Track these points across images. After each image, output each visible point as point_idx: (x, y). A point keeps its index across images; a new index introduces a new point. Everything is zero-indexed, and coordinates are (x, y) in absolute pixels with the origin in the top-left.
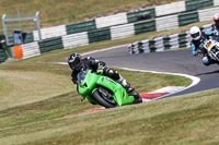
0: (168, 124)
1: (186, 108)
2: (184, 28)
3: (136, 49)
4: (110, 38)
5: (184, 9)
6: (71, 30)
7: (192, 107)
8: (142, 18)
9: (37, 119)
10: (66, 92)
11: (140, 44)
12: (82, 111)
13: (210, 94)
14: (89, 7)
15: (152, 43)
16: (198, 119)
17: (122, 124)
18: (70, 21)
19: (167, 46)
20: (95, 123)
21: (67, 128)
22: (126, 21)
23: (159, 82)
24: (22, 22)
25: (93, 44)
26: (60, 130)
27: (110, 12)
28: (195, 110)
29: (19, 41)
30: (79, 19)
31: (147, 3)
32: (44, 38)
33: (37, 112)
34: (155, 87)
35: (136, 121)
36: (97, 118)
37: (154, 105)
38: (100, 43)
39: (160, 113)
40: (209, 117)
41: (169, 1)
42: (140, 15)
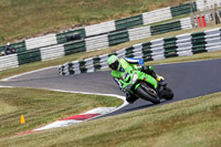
0: (100, 146)
1: (117, 128)
2: (114, 48)
3: (66, 71)
4: (40, 60)
5: (114, 29)
7: (123, 127)
8: (72, 39)
11: (71, 65)
12: (13, 134)
13: (142, 115)
14: (18, 28)
16: (130, 139)
17: (53, 146)
19: (98, 67)
22: (56, 42)
23: (90, 102)
25: (22, 66)
27: (39, 33)
28: (127, 130)
31: (77, 23)
34: (86, 108)
35: (67, 143)
36: (28, 141)
37: (85, 127)
38: (31, 65)
39: (91, 134)
40: (140, 137)
41: (98, 21)
42: (70, 35)
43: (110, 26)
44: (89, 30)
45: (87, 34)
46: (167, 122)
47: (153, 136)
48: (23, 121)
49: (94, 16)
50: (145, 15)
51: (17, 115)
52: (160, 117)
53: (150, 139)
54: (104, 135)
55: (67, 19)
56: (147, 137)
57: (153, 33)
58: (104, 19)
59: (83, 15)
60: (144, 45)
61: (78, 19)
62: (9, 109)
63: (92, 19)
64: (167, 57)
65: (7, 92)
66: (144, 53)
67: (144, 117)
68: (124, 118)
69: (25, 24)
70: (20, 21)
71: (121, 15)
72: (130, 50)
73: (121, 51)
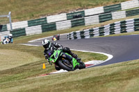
0: (93, 84)
1: (104, 74)
2: (103, 23)
3: (72, 37)
4: (56, 29)
5: (103, 12)
6: (31, 24)
7: (108, 73)
8: (76, 17)
9: (9, 80)
10: (27, 63)
11: (75, 33)
12: (38, 75)
14: (42, 9)
15: (82, 32)
16: (112, 81)
17: (63, 84)
18: (30, 18)
19: (92, 35)
20: (46, 83)
21: (29, 85)
22: (66, 19)
23: (87, 57)
25: (45, 33)
26: (24, 86)
27: (56, 12)
28: (110, 75)
30: (36, 17)
31: (79, 7)
32: (13, 28)
33: (9, 75)
35: (72, 82)
36: (47, 80)
38: (50, 32)
39: (87, 77)
40: (119, 80)
41: (93, 6)
42: (75, 14)
43: (100, 10)
44: (87, 12)
45: (86, 15)
46: (135, 71)
47: (127, 79)
48: (44, 67)
49: (91, 3)
50: (123, 4)
51: (41, 63)
52: (131, 68)
53: (125, 81)
54: (95, 78)
55: (74, 4)
56: (123, 80)
57: (127, 15)
58: (97, 5)
59: (84, 2)
61: (80, 5)
62: (36, 59)
63: (89, 5)
64: (135, 30)
65: (35, 49)
66: (122, 27)
67: (121, 67)
68: (108, 67)
69: (47, 7)
70: (44, 5)
71: (107, 3)
72: (113, 25)
73: (107, 26)
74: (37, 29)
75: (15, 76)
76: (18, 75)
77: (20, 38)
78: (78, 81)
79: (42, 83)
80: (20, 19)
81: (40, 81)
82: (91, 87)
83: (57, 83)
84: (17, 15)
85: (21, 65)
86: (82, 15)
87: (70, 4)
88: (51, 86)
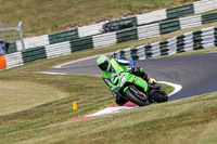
0: (150, 132)
1: (167, 115)
2: (165, 36)
4: (92, 47)
5: (165, 17)
6: (54, 39)
7: (173, 114)
8: (124, 27)
9: (21, 128)
10: (49, 101)
11: (123, 53)
12: (65, 119)
13: (192, 102)
14: (71, 16)
15: (134, 51)
16: (180, 126)
17: (104, 132)
18: (53, 30)
19: (149, 55)
20: (77, 131)
21: (50, 137)
24: (5, 32)
25: (75, 53)
26: (43, 139)
27: (92, 20)
28: (177, 117)
29: (2, 52)
30: (62, 28)
31: (129, 12)
32: (27, 47)
33: (20, 121)
35: (118, 129)
36: (80, 126)
37: (136, 113)
38: (83, 52)
39: (142, 121)
40: (190, 124)
41: (150, 9)
42: (122, 23)
43: (161, 14)
44: (141, 19)
45: (139, 23)
47: (202, 122)
48: (75, 107)
49: (146, 5)
50: (196, 4)
51: (70, 101)
52: (209, 104)
53: (200, 125)
54: (155, 121)
55: (120, 7)
56: (197, 123)
57: (203, 22)
58: (156, 7)
59: (135, 4)
60: (194, 33)
61: (130, 7)
62: (62, 95)
63: (144, 8)
65: (59, 79)
66: (195, 41)
67: (194, 104)
68: (175, 105)
69: (79, 12)
70: (74, 9)
71: (172, 4)
72: (181, 38)
73: (172, 40)
74: (64, 48)
75: (30, 122)
76: (35, 120)
77: (38, 63)
78: (128, 128)
79: (71, 133)
80: (36, 32)
81: (69, 129)
82: (148, 135)
83: (94, 131)
84: (32, 26)
85: (39, 104)
86: (133, 24)
87: (115, 7)
88: (85, 137)
